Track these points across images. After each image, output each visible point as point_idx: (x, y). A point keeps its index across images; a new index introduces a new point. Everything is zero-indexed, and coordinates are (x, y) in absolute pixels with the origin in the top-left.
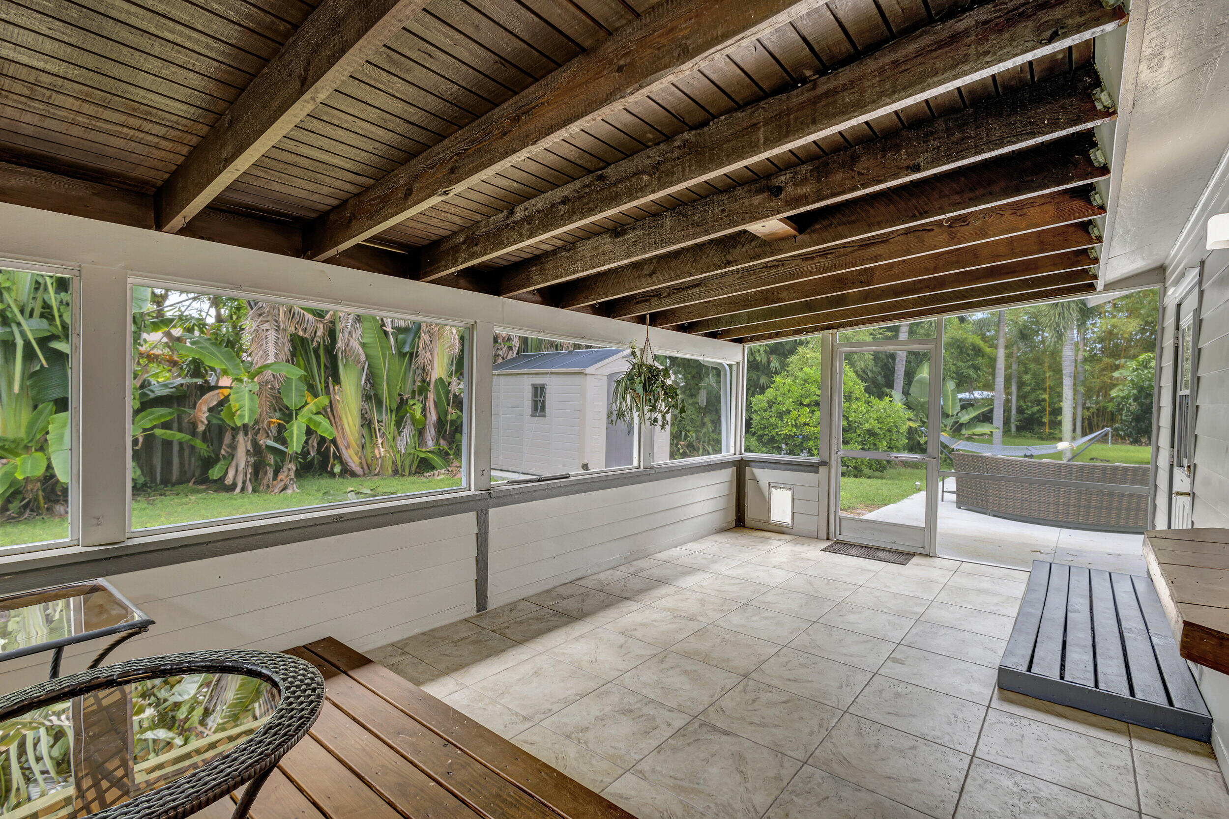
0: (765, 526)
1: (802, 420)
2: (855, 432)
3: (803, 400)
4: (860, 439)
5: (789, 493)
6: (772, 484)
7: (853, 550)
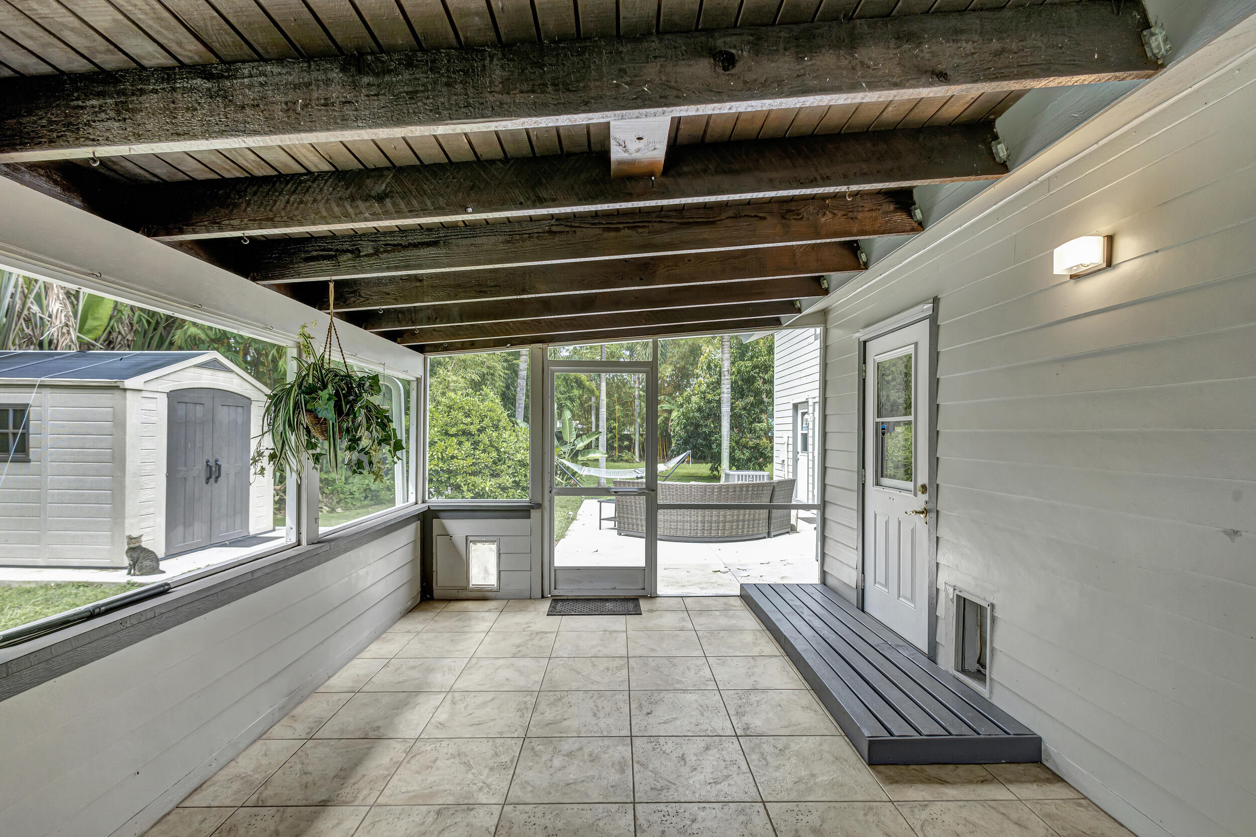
0: (463, 594)
1: (450, 452)
2: (504, 463)
3: (449, 428)
4: (510, 471)
5: (494, 547)
6: (470, 539)
7: (579, 606)
